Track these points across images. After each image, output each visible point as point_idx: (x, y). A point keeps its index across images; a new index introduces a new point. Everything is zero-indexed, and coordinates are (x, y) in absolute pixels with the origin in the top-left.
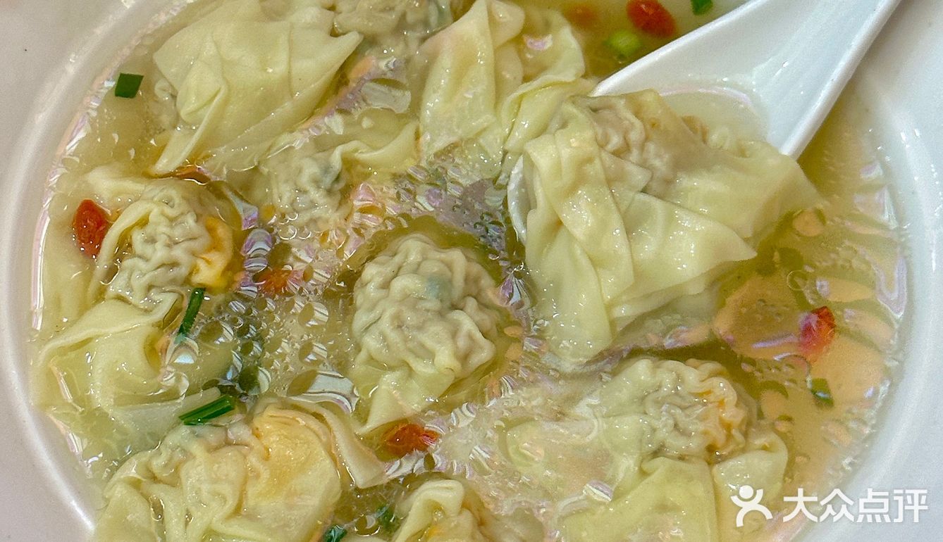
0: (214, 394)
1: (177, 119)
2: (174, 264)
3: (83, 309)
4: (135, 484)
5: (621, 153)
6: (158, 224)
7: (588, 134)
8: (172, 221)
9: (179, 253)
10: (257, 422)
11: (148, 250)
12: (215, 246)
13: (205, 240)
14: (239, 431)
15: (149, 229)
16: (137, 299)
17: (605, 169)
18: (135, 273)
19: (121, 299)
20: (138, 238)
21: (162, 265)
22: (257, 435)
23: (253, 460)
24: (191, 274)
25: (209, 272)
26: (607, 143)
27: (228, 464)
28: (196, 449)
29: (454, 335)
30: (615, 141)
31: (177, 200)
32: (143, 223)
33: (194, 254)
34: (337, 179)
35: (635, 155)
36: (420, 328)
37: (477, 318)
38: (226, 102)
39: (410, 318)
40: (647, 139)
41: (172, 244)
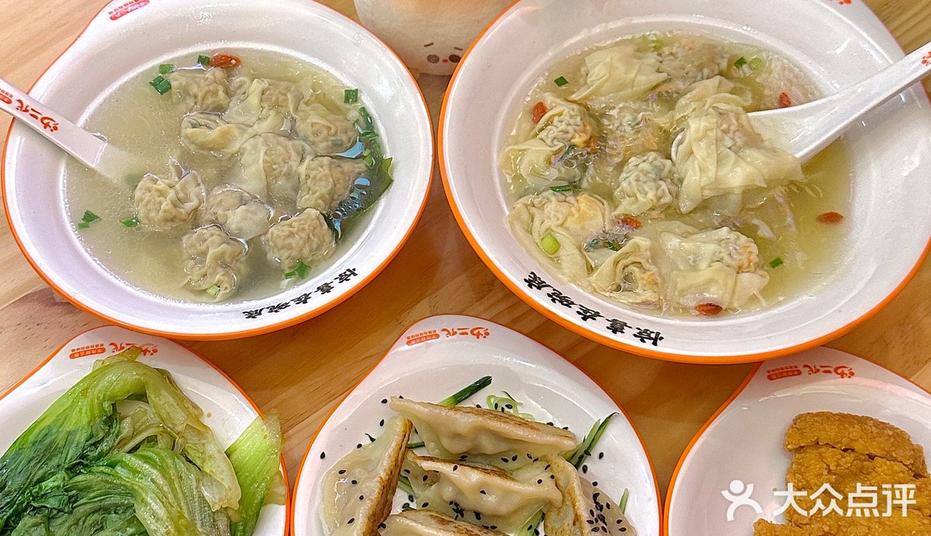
0: (565, 183)
1: (586, 83)
2: (567, 132)
3: (527, 139)
4: (526, 206)
5: (725, 132)
6: (566, 116)
7: (715, 120)
8: (572, 117)
9: (570, 129)
10: (578, 198)
11: (559, 124)
12: (584, 132)
13: (581, 128)
14: (571, 199)
15: (562, 117)
16: (548, 141)
17: (717, 135)
18: (552, 131)
19: (542, 139)
20: (556, 119)
21: (562, 131)
22: (577, 201)
23: (573, 209)
24: (572, 138)
25: (578, 140)
26: (722, 126)
27: (564, 208)
28: (553, 199)
29: (657, 189)
30: (725, 126)
31: (576, 110)
32: (560, 114)
33: (575, 131)
34: (637, 124)
35: (731, 134)
36: (645, 183)
37: (669, 187)
38: (606, 81)
39: (642, 178)
40: (738, 130)
41: (568, 124)
